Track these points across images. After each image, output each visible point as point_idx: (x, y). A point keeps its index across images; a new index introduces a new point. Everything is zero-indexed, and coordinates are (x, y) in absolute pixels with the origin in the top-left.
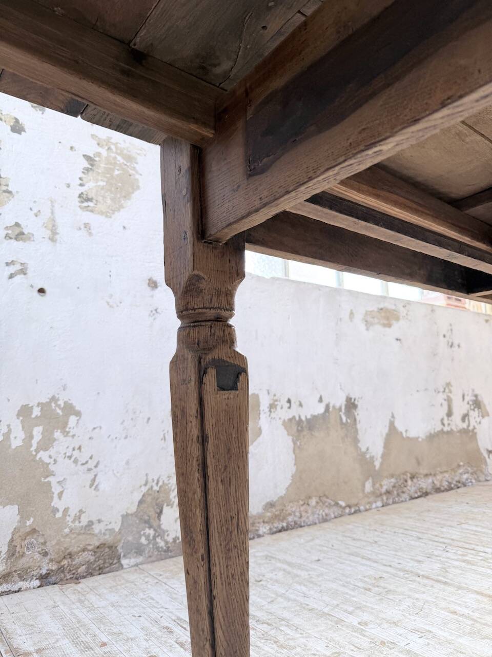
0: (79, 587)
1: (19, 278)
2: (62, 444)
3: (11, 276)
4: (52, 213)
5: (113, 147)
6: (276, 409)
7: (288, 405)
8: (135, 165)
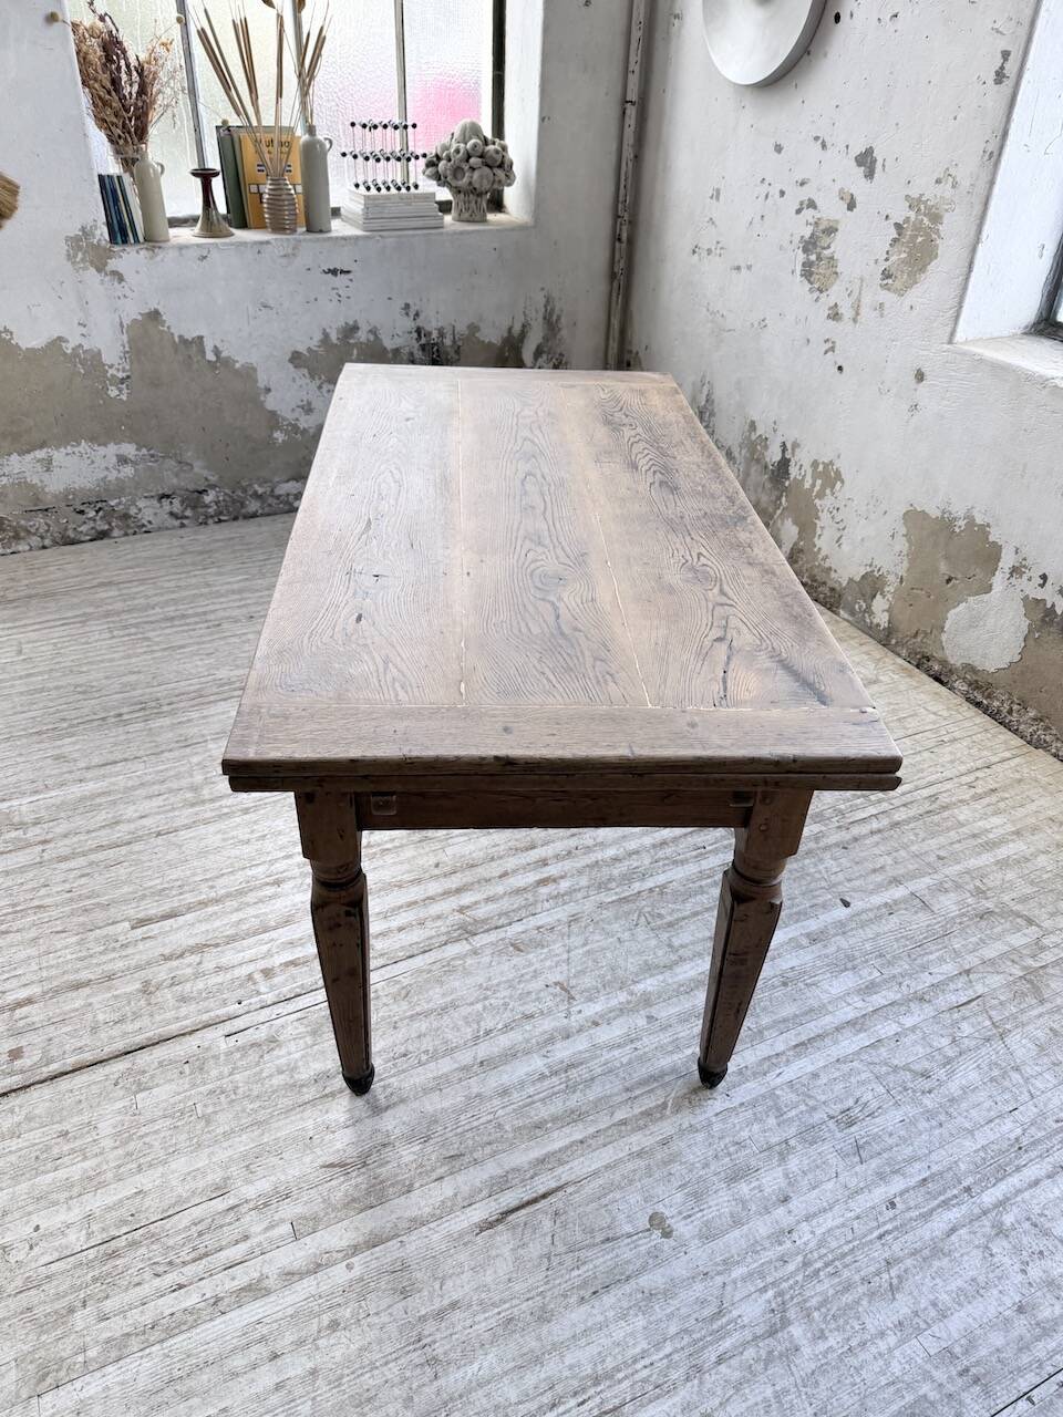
1: (830, 353)
2: (827, 502)
3: (826, 352)
4: (860, 292)
5: (922, 207)
6: (1021, 577)
7: (1042, 582)
8: (940, 226)
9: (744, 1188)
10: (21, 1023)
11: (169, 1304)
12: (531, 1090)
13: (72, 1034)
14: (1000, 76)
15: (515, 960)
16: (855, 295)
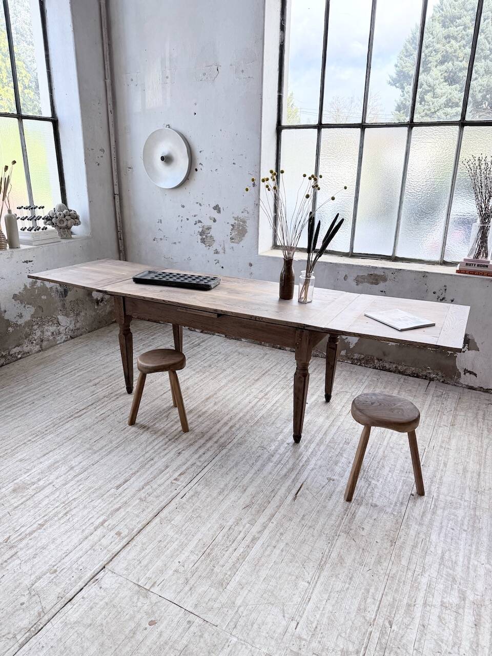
0: (228, 340)
3: (216, 263)
4: (224, 245)
5: (239, 219)
8: (246, 224)
9: (340, 464)
10: (110, 526)
11: (236, 554)
12: (276, 470)
13: (132, 520)
15: (243, 447)
16: (222, 246)
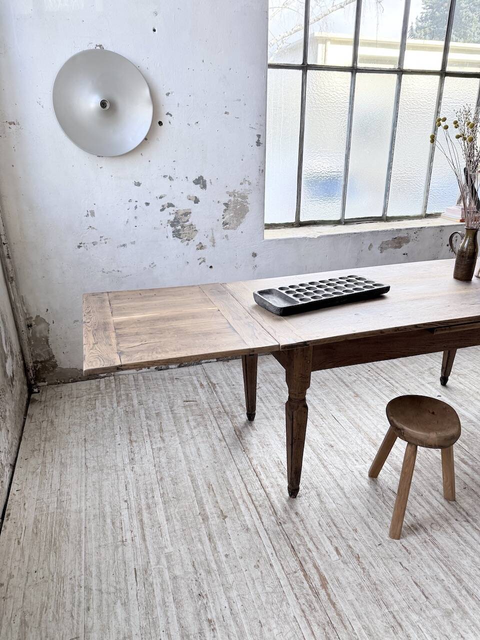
0: (229, 363)
1: (203, 263)
3: (200, 264)
4: (213, 234)
5: (236, 194)
8: (247, 200)
14: (258, 144)
16: (210, 235)
